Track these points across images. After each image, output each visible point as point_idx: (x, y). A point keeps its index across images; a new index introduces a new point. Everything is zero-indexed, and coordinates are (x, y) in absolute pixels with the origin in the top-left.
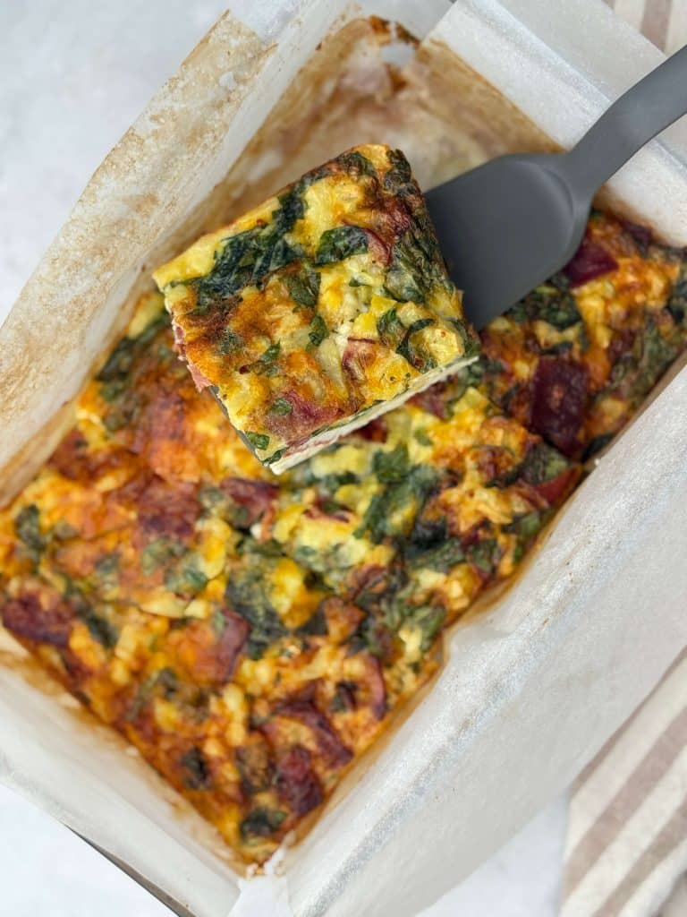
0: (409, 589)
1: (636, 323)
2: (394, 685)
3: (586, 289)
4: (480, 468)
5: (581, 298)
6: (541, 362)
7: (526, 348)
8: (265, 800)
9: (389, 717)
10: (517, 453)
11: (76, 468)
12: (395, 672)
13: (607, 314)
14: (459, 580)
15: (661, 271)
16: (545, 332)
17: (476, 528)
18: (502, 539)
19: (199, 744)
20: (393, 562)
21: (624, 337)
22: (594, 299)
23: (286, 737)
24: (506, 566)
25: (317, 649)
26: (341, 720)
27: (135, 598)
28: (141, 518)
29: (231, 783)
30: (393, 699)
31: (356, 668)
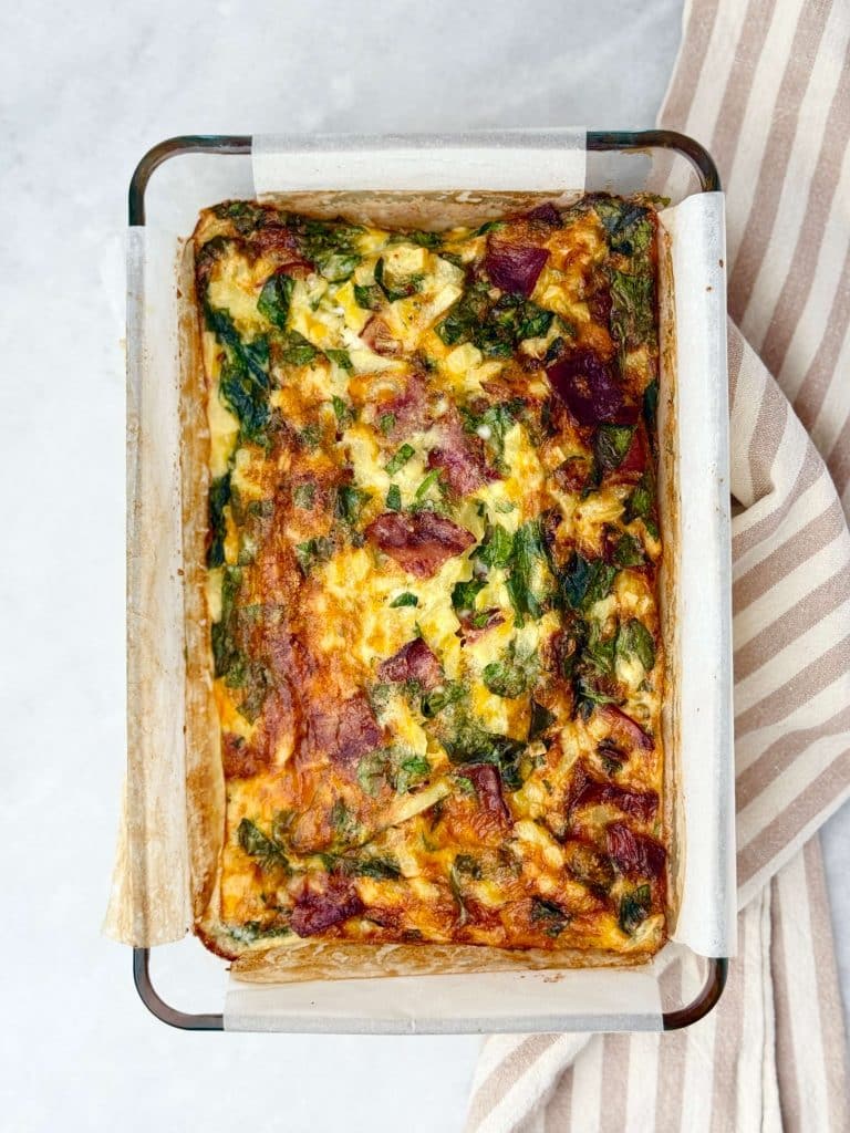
0: (595, 629)
1: (599, 281)
2: (640, 713)
3: (539, 288)
4: (566, 490)
5: (540, 297)
6: (547, 371)
7: (527, 370)
8: (620, 888)
9: (658, 742)
10: (584, 454)
11: (250, 764)
12: (632, 703)
13: (572, 294)
14: (627, 589)
15: (584, 225)
16: (532, 347)
17: (604, 539)
18: (631, 530)
19: (533, 893)
20: (564, 619)
21: (599, 298)
22: (551, 292)
23: (594, 827)
24: (653, 547)
25: (558, 736)
26: (624, 774)
27: (383, 821)
28: (332, 757)
29: (584, 898)
30: (649, 725)
31: (599, 727)
